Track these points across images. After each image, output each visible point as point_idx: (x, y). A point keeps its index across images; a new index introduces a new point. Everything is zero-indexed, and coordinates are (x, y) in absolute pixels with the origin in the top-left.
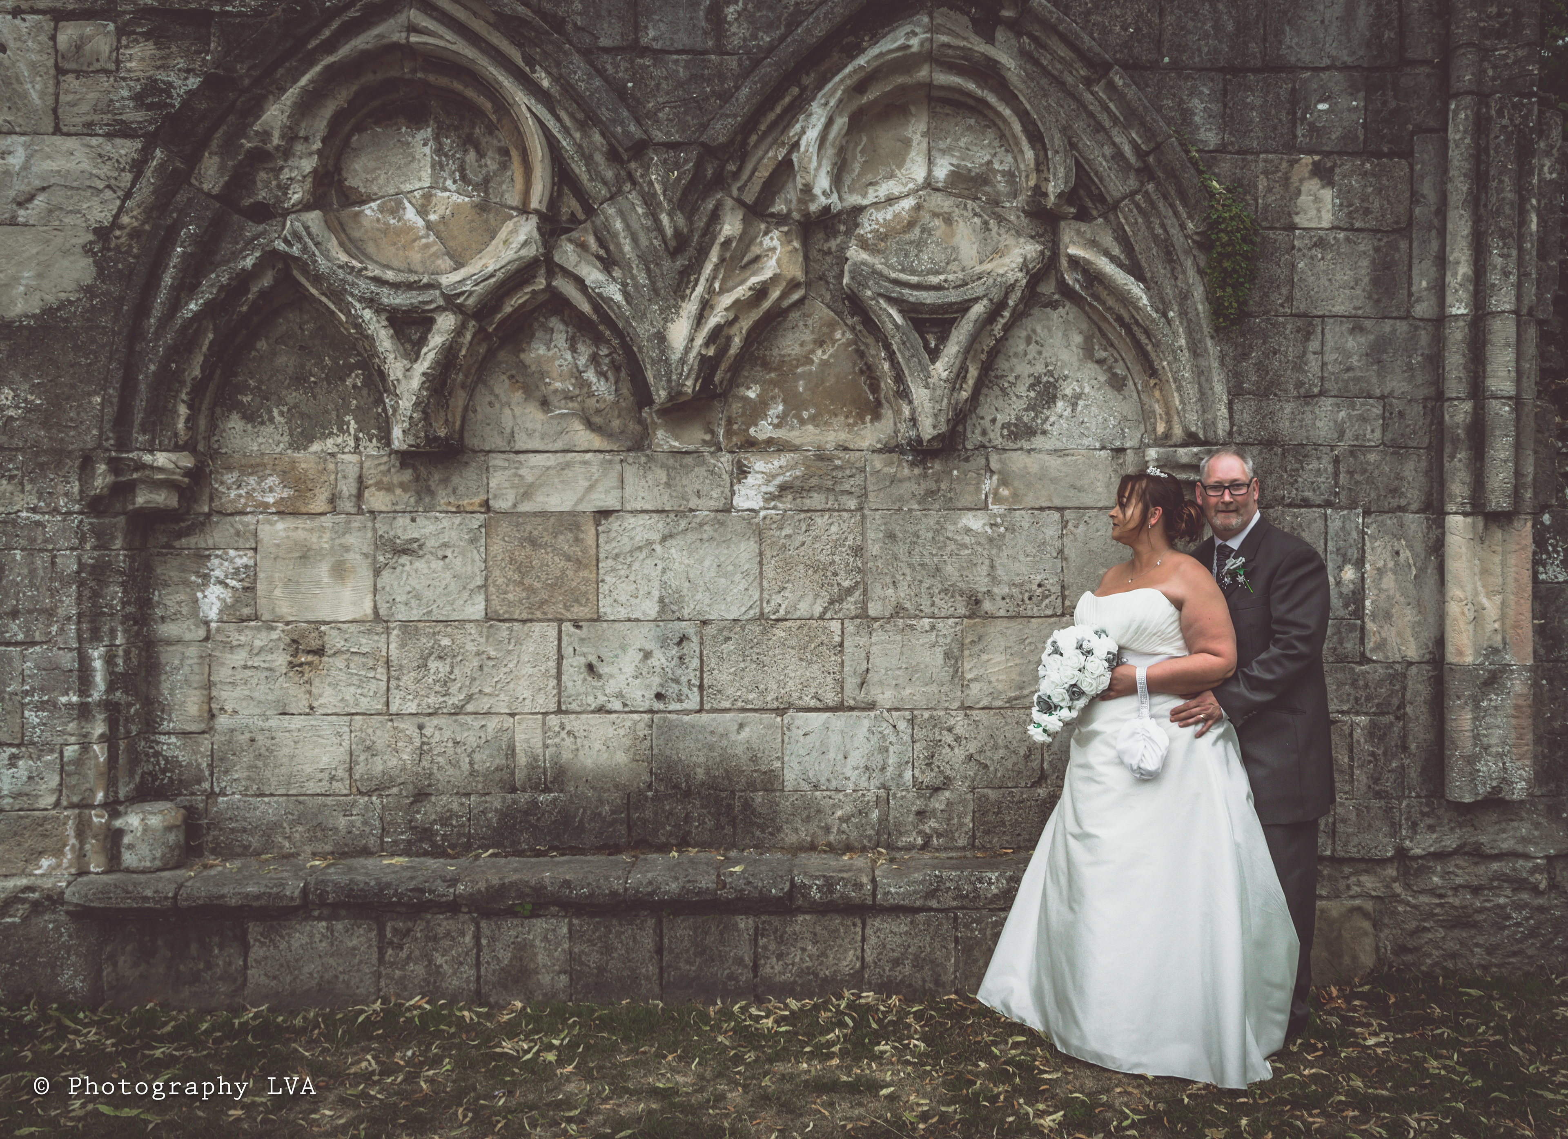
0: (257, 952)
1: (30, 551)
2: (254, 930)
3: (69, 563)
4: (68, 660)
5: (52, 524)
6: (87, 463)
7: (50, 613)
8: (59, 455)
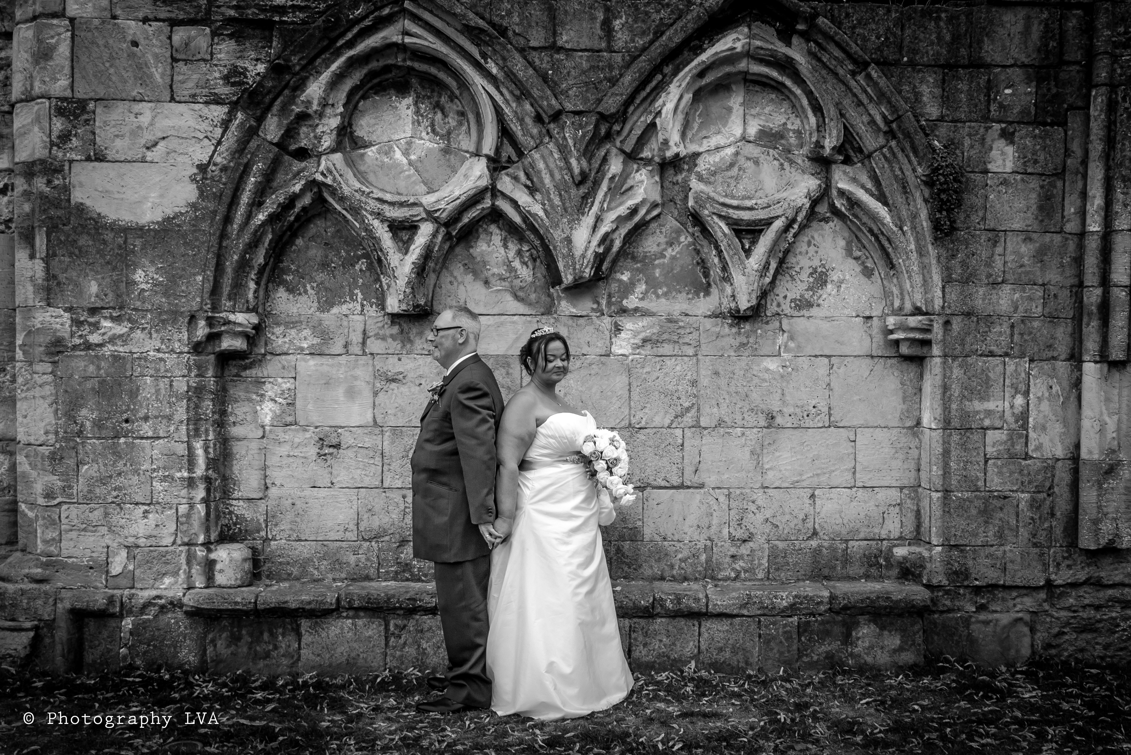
0: (306, 638)
1: (156, 378)
2: (305, 624)
3: (181, 386)
4: (181, 449)
5: (171, 360)
6: (193, 319)
7: (169, 418)
8: (175, 314)
